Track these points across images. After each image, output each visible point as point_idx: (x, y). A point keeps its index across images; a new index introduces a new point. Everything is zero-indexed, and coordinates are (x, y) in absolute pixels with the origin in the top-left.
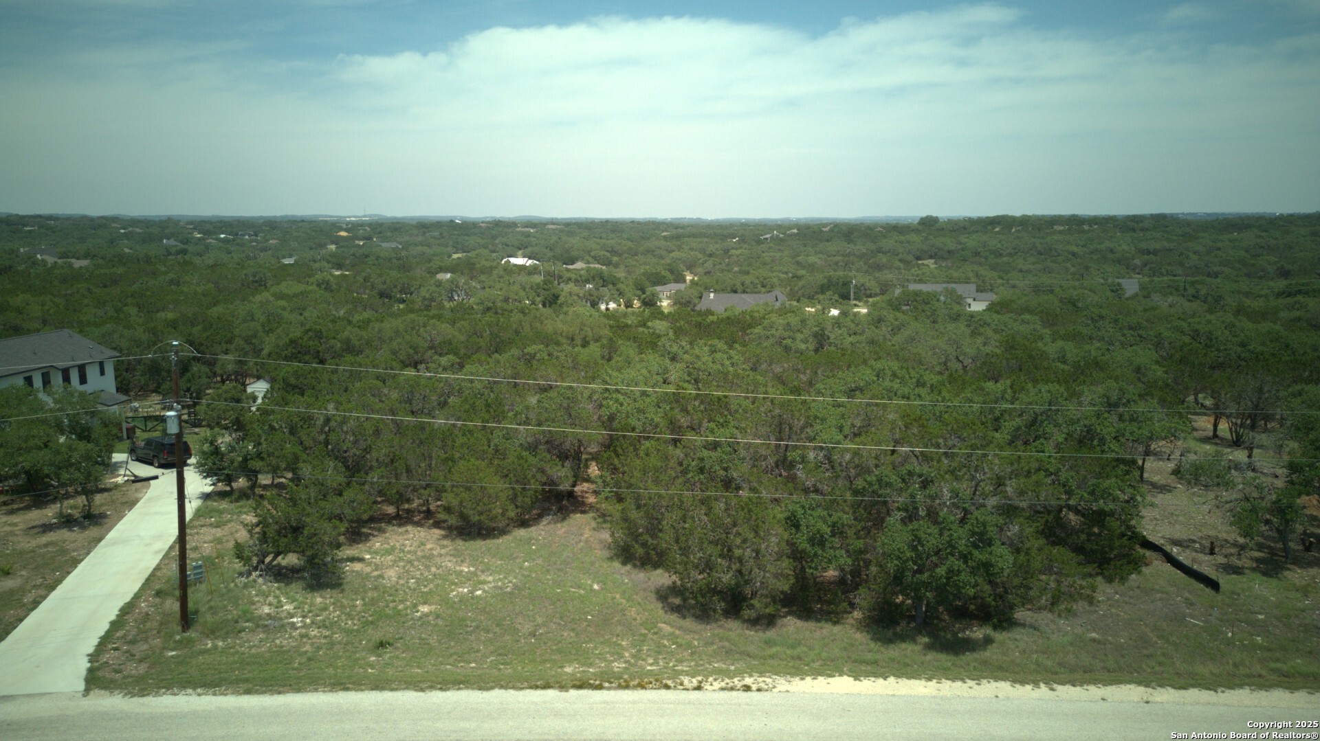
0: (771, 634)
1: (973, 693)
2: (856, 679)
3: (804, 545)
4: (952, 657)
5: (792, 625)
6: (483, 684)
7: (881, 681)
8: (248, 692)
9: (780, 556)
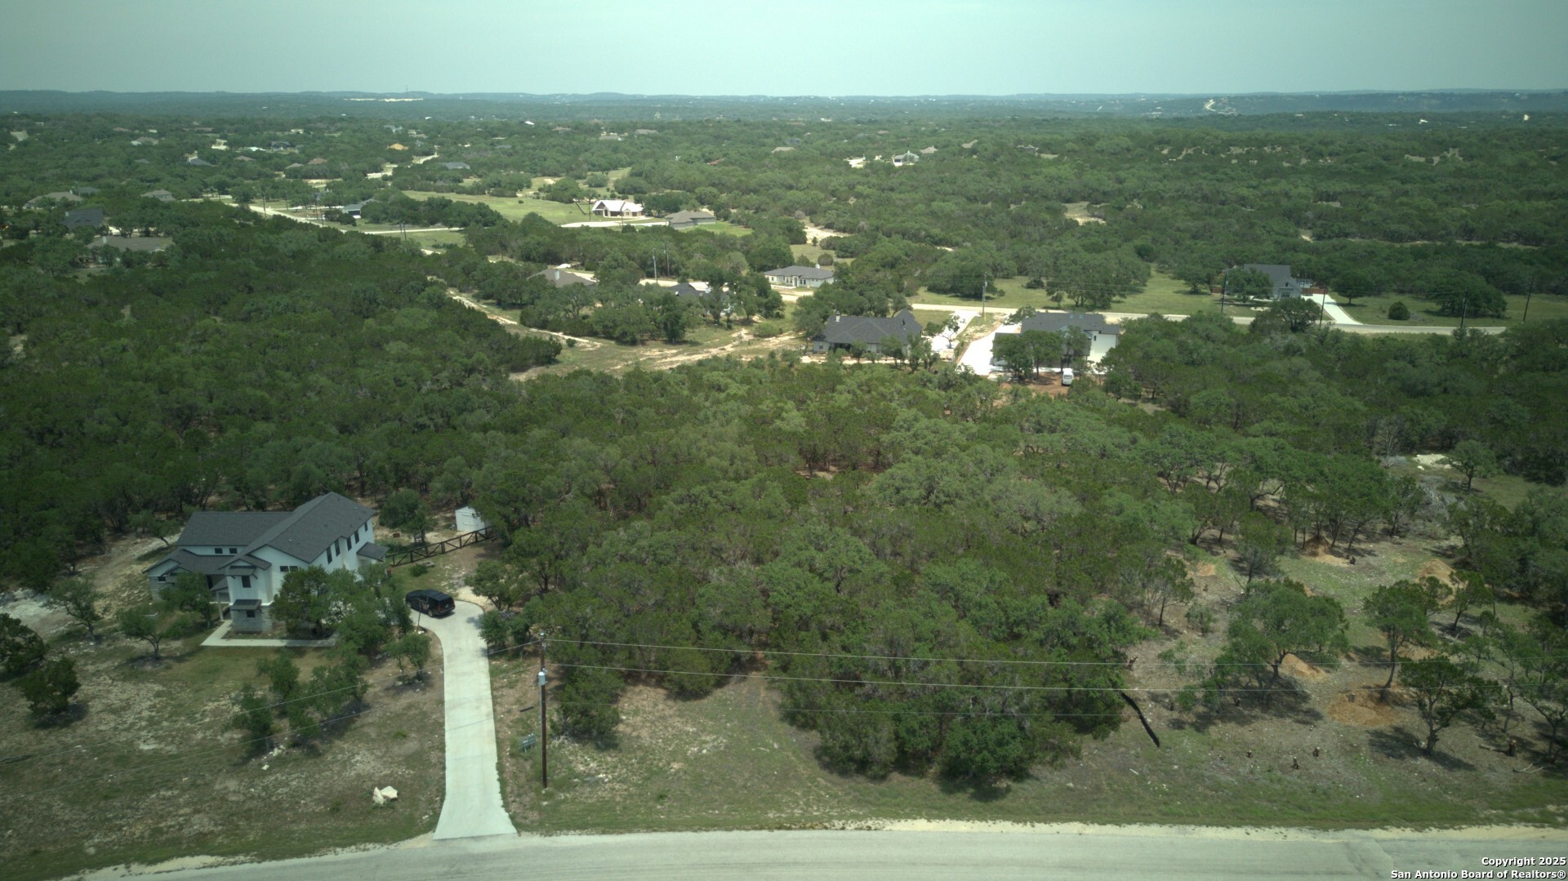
0: (883, 786)
1: (990, 830)
2: (929, 821)
3: (903, 734)
4: (982, 804)
5: (896, 777)
6: (727, 826)
7: (942, 822)
8: (604, 833)
9: (889, 741)
